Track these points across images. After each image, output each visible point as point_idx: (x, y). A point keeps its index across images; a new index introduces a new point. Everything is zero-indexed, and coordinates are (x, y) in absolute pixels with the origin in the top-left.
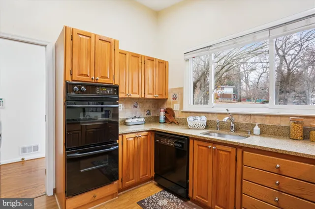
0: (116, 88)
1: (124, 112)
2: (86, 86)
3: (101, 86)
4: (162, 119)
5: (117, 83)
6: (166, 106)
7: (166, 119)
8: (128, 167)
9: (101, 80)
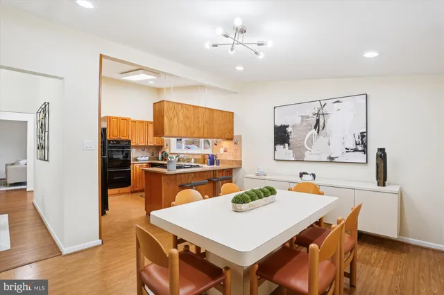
0: (129, 141)
1: (134, 153)
2: (116, 141)
3: (122, 141)
4: (160, 158)
5: (130, 139)
6: (163, 150)
7: (162, 158)
8: (136, 181)
9: (122, 138)
